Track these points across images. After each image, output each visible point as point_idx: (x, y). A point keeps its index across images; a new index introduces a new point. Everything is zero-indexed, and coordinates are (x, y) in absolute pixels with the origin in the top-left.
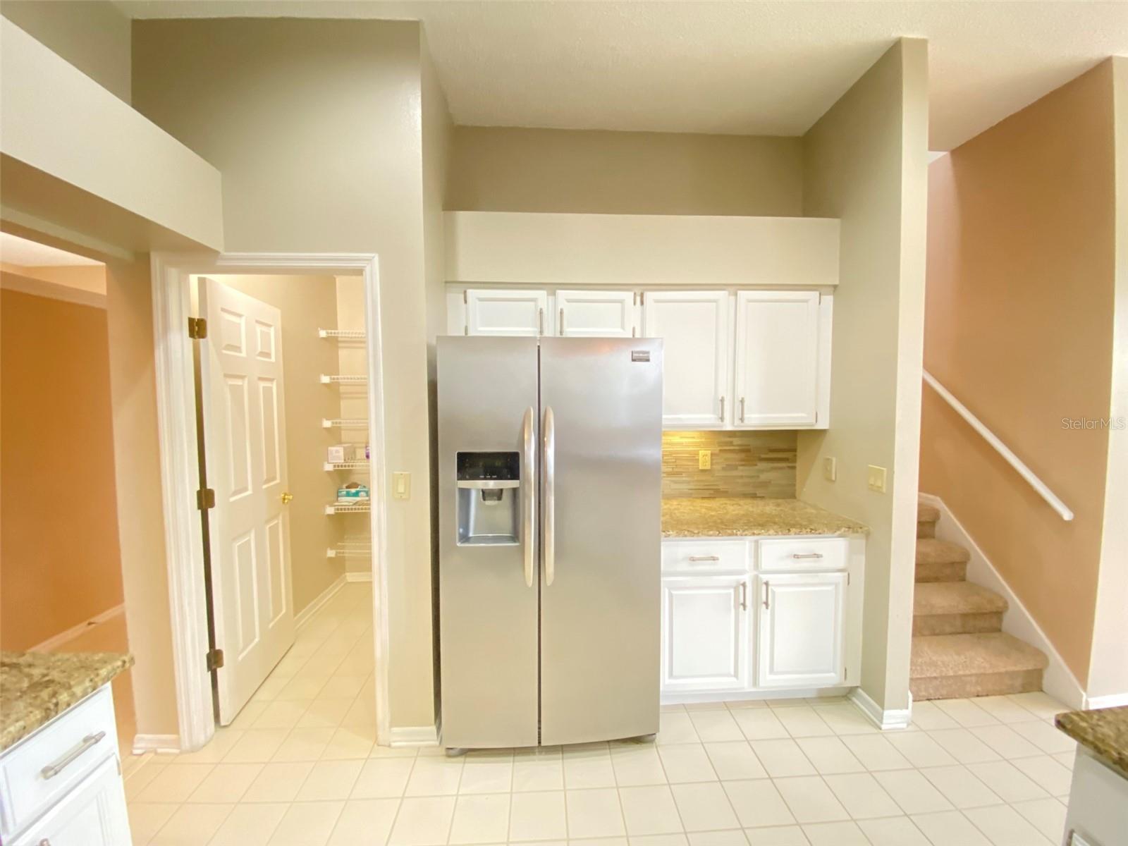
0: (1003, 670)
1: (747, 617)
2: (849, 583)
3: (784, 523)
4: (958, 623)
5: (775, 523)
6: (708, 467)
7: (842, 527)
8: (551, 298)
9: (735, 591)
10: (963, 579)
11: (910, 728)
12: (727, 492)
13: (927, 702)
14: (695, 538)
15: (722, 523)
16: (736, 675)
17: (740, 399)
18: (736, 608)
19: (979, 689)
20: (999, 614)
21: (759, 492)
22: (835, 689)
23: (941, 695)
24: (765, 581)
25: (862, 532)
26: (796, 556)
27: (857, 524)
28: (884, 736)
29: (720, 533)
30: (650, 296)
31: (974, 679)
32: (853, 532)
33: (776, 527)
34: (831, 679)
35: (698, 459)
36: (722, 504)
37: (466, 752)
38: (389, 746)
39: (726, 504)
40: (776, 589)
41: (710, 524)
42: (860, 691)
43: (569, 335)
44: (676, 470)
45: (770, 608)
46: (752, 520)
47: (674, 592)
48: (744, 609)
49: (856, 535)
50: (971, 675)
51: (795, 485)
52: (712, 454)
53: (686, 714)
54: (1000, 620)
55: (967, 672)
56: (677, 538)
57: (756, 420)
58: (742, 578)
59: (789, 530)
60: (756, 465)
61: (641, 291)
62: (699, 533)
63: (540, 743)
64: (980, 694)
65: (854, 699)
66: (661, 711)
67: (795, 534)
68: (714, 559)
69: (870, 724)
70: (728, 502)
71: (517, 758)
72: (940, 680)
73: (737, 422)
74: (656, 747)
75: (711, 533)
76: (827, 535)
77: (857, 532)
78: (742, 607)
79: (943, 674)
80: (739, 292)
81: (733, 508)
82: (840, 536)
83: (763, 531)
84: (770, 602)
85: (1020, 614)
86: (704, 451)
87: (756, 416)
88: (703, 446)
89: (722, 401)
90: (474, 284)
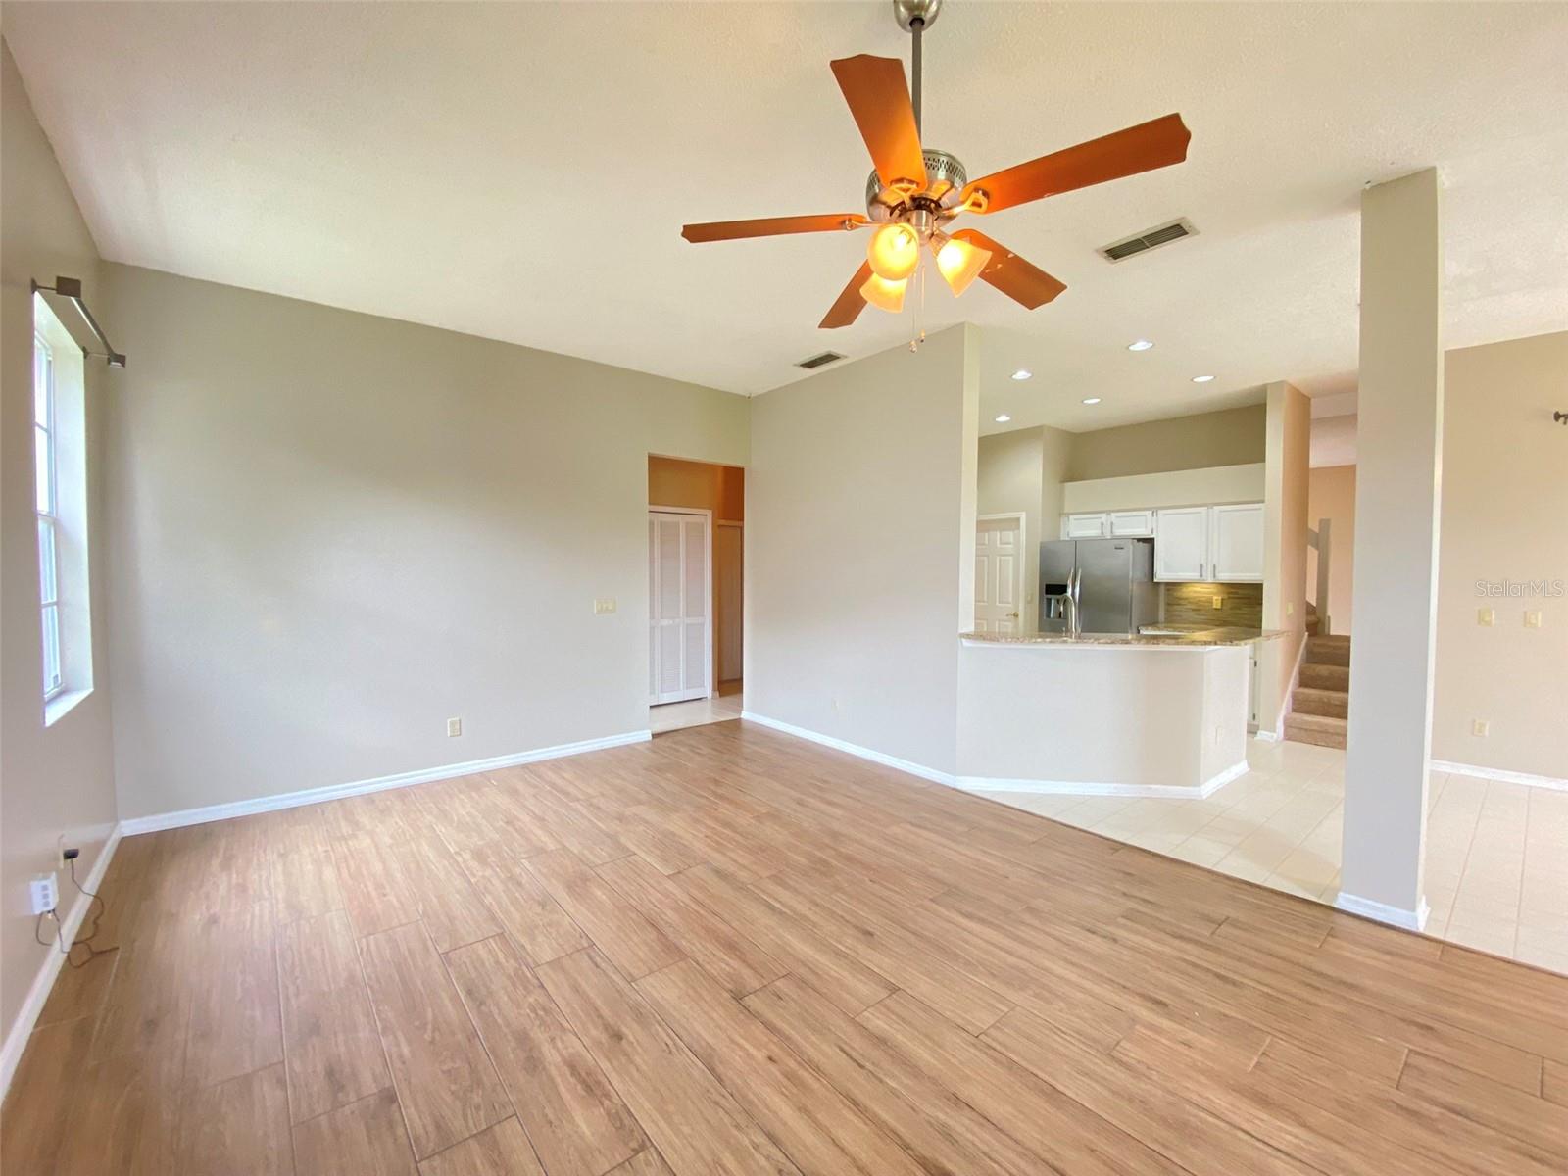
6: (1219, 606)
8: (1109, 517)
12: (1233, 623)
17: (1213, 565)
30: (1161, 512)
35: (1213, 602)
44: (1198, 607)
52: (1222, 599)
73: (1213, 578)
80: (1214, 507)
86: (1215, 597)
87: (1226, 576)
88: (1215, 594)
89: (1202, 566)
90: (1072, 514)
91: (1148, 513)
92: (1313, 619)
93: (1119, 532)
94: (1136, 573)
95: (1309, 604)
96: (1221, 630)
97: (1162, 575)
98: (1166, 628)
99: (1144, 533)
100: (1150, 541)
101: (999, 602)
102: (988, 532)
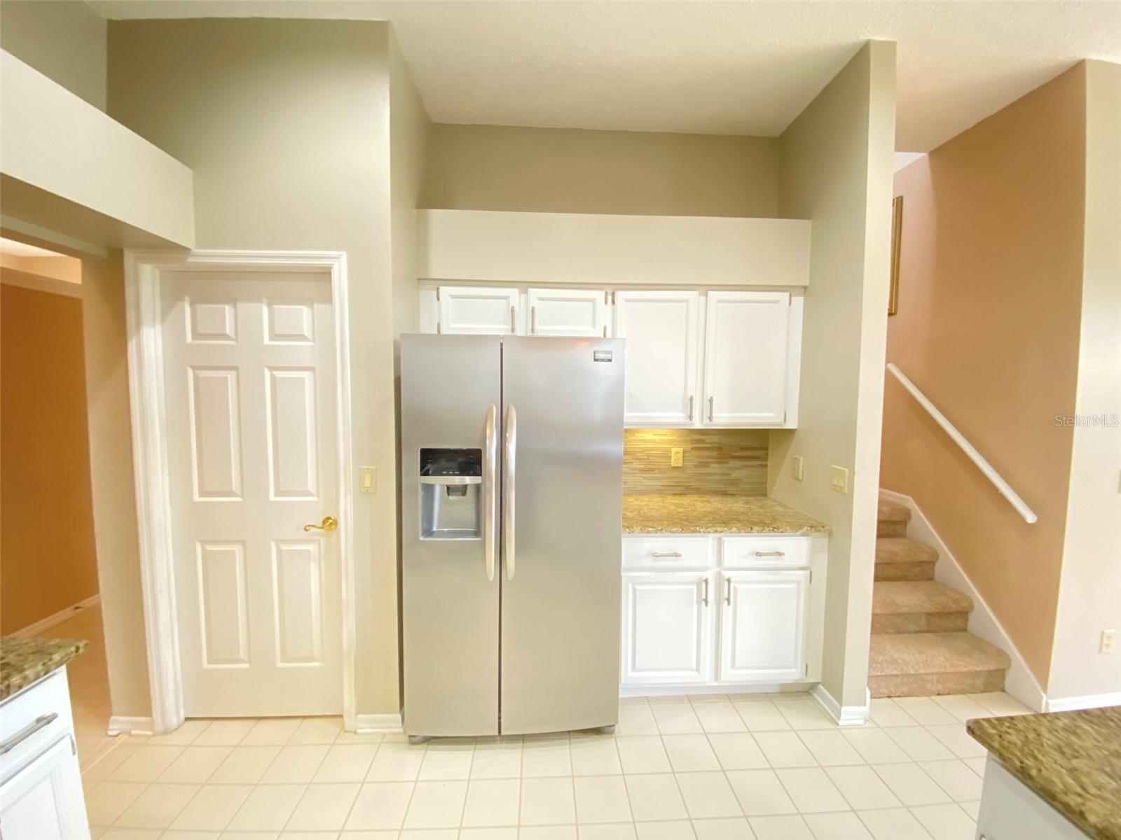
0: (965, 670)
1: (709, 613)
2: (811, 581)
3: (748, 521)
4: (923, 622)
5: (739, 521)
6: (680, 464)
7: (804, 526)
8: (523, 296)
9: (698, 588)
10: (931, 579)
11: (867, 725)
12: (698, 489)
13: (887, 699)
14: (659, 534)
15: (687, 520)
16: (698, 670)
17: (709, 398)
18: (699, 603)
19: (940, 687)
20: (964, 614)
21: (732, 490)
22: (796, 684)
23: (902, 693)
24: (727, 578)
25: (825, 531)
26: (758, 554)
27: (821, 523)
28: (840, 732)
29: (683, 530)
30: (621, 295)
31: (935, 677)
32: (816, 531)
33: (739, 525)
34: (793, 674)
35: (670, 457)
36: (691, 501)
37: (429, 740)
38: (355, 732)
39: (696, 501)
40: (738, 586)
41: (676, 521)
42: (821, 686)
43: (540, 334)
44: (648, 466)
45: (732, 603)
46: (717, 517)
47: (637, 587)
48: (706, 605)
49: (818, 534)
50: (932, 674)
51: (766, 483)
52: (684, 452)
53: (648, 706)
54: (966, 620)
55: (928, 671)
56: (641, 535)
57: (724, 418)
58: (704, 575)
59: (752, 528)
60: (728, 463)
61: (612, 290)
62: (662, 530)
63: (500, 732)
64: (941, 693)
65: (815, 695)
66: (620, 703)
67: (758, 532)
68: (677, 555)
69: (829, 720)
70: (698, 499)
71: (479, 746)
72: (901, 677)
73: (706, 421)
74: (615, 739)
75: (675, 529)
76: (789, 534)
77: (820, 531)
78: (704, 603)
79: (904, 672)
80: (709, 292)
81: (700, 505)
82: (803, 535)
83: (725, 529)
84: (732, 598)
85: (985, 615)
86: (674, 451)
88: (674, 445)
89: (691, 400)
90: (446, 282)
91: (599, 295)
97: (625, 415)
101: (279, 493)
102: (233, 301)
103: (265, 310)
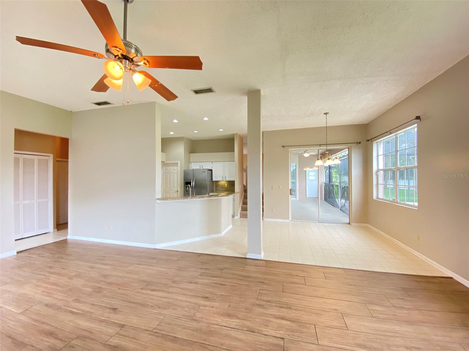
2: (234, 201)
6: (227, 187)
8: (201, 163)
17: (225, 176)
30: (214, 163)
44: (223, 187)
73: (225, 180)
80: (225, 162)
86: (226, 184)
87: (228, 179)
88: (226, 183)
89: (223, 177)
90: (192, 162)
91: (211, 163)
92: (245, 189)
93: (204, 168)
94: (208, 178)
95: (244, 185)
96: (227, 192)
97: (214, 179)
98: (215, 193)
99: (210, 168)
100: (211, 170)
101: (173, 188)
102: (169, 166)
103: (172, 167)
